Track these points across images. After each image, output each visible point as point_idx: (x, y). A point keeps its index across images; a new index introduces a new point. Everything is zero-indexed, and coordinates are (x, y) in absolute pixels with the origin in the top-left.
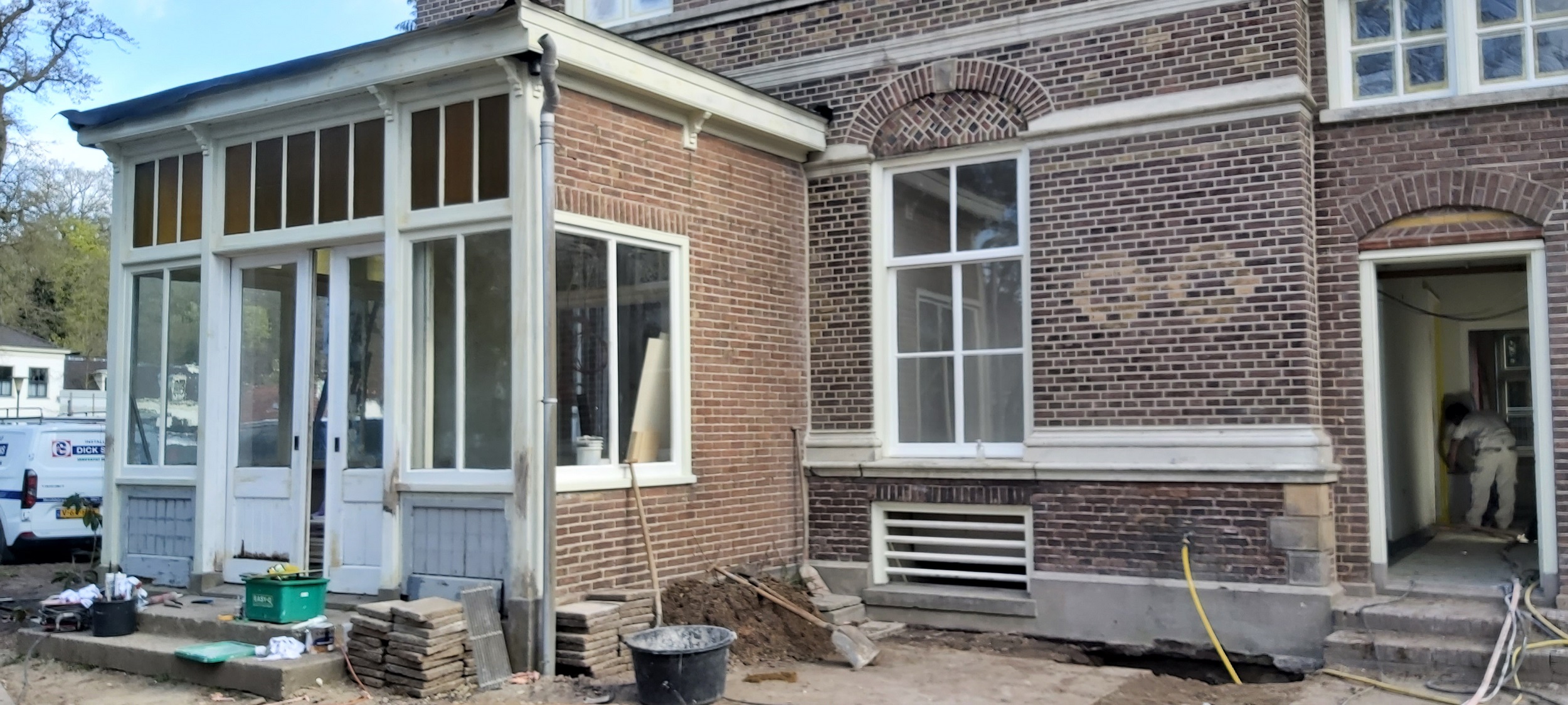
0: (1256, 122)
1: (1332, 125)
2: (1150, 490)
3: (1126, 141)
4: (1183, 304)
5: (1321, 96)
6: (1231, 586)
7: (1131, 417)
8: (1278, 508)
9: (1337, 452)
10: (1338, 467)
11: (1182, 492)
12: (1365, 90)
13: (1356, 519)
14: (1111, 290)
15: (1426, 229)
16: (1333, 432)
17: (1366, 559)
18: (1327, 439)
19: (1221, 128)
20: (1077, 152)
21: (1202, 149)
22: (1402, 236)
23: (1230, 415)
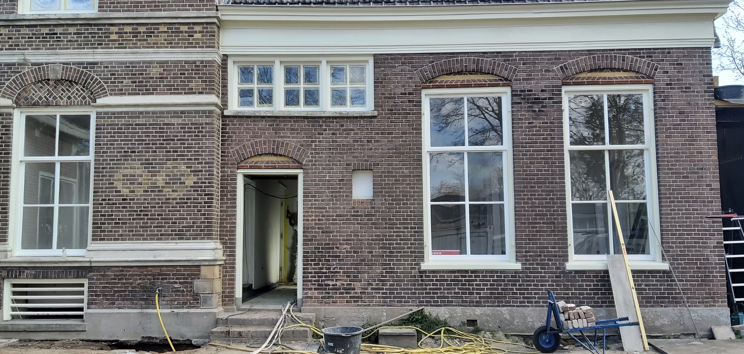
0: (197, 112)
1: (229, 117)
2: (144, 270)
3: (141, 113)
4: (163, 187)
5: (225, 105)
6: (176, 311)
7: (138, 237)
8: (197, 276)
9: (224, 251)
10: (224, 258)
11: (158, 270)
12: (242, 104)
13: (230, 280)
14: (131, 179)
15: (262, 162)
16: (223, 243)
17: (233, 296)
18: (221, 246)
19: (183, 112)
20: (119, 115)
21: (174, 121)
22: (253, 164)
23: (180, 236)
